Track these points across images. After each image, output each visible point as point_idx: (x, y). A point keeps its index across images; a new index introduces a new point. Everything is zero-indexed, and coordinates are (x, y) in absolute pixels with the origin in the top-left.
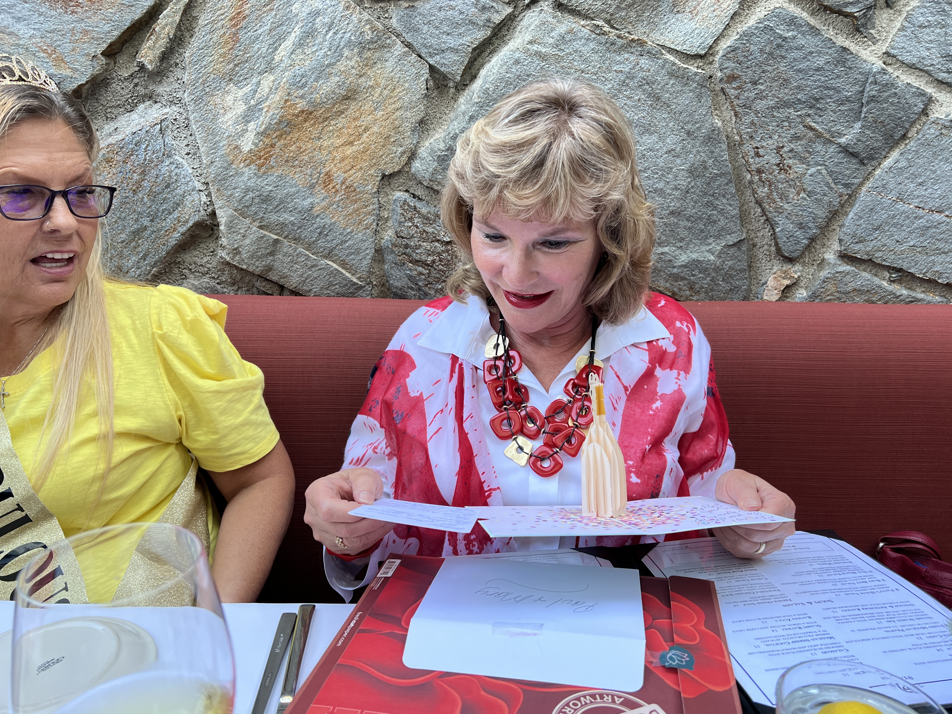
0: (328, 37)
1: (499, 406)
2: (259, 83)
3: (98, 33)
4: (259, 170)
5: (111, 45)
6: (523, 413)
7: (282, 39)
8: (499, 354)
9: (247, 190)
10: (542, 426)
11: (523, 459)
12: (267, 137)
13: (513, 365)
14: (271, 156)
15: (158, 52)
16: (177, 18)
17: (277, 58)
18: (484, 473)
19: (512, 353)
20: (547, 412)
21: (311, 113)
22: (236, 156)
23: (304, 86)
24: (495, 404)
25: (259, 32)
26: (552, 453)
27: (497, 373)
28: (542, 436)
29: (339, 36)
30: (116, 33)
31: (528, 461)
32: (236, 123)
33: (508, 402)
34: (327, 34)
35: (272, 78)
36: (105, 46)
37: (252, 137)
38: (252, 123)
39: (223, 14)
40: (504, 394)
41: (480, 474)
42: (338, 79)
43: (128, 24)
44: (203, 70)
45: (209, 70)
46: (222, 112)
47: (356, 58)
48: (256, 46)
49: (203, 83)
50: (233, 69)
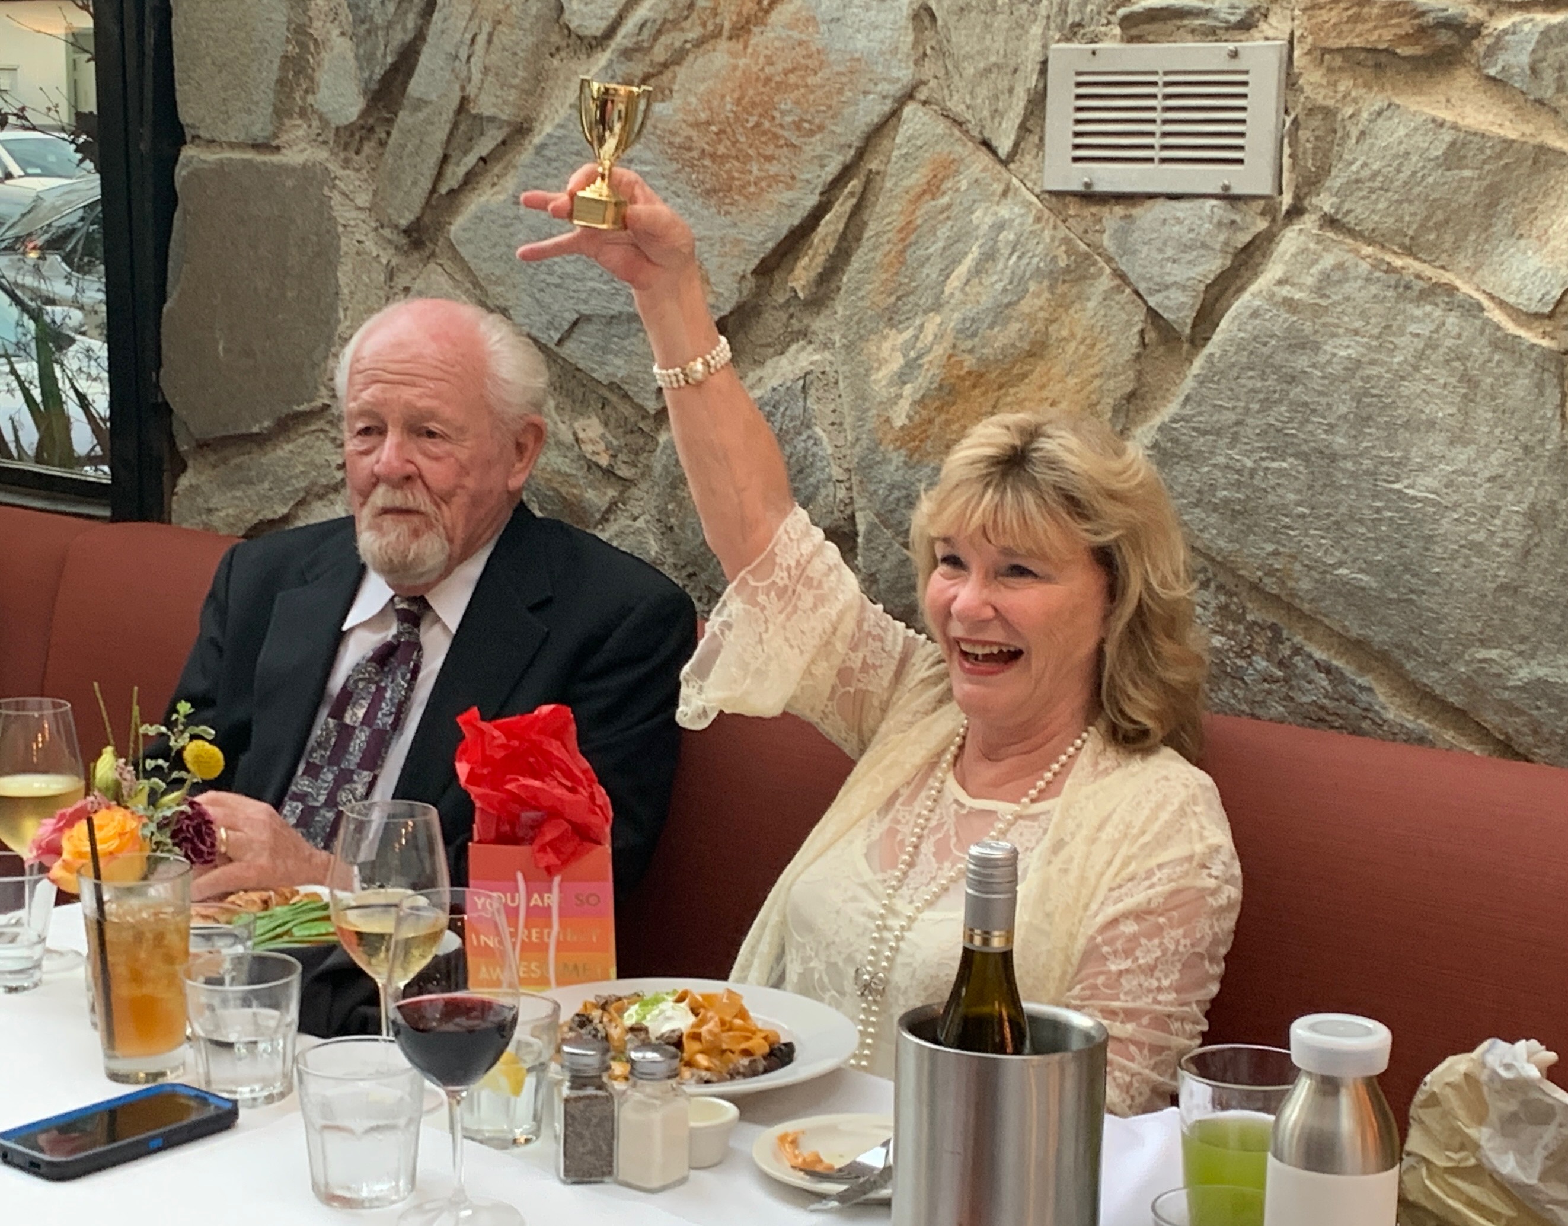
0: (1011, 262)
2: (922, 326)
3: (751, 244)
4: (911, 456)
5: (763, 261)
7: (956, 262)
9: (892, 487)
12: (924, 408)
14: (928, 437)
15: (813, 274)
16: (841, 227)
17: (947, 290)
21: (981, 376)
22: (885, 433)
23: (974, 335)
25: (931, 250)
29: (1025, 261)
30: (771, 245)
32: (891, 384)
34: (1009, 258)
35: (938, 319)
36: (757, 261)
37: (907, 407)
38: (909, 386)
39: (889, 224)
42: (1018, 325)
43: (784, 232)
44: (860, 304)
45: (867, 303)
46: (876, 365)
47: (1046, 295)
48: (925, 271)
49: (858, 323)
50: (895, 304)
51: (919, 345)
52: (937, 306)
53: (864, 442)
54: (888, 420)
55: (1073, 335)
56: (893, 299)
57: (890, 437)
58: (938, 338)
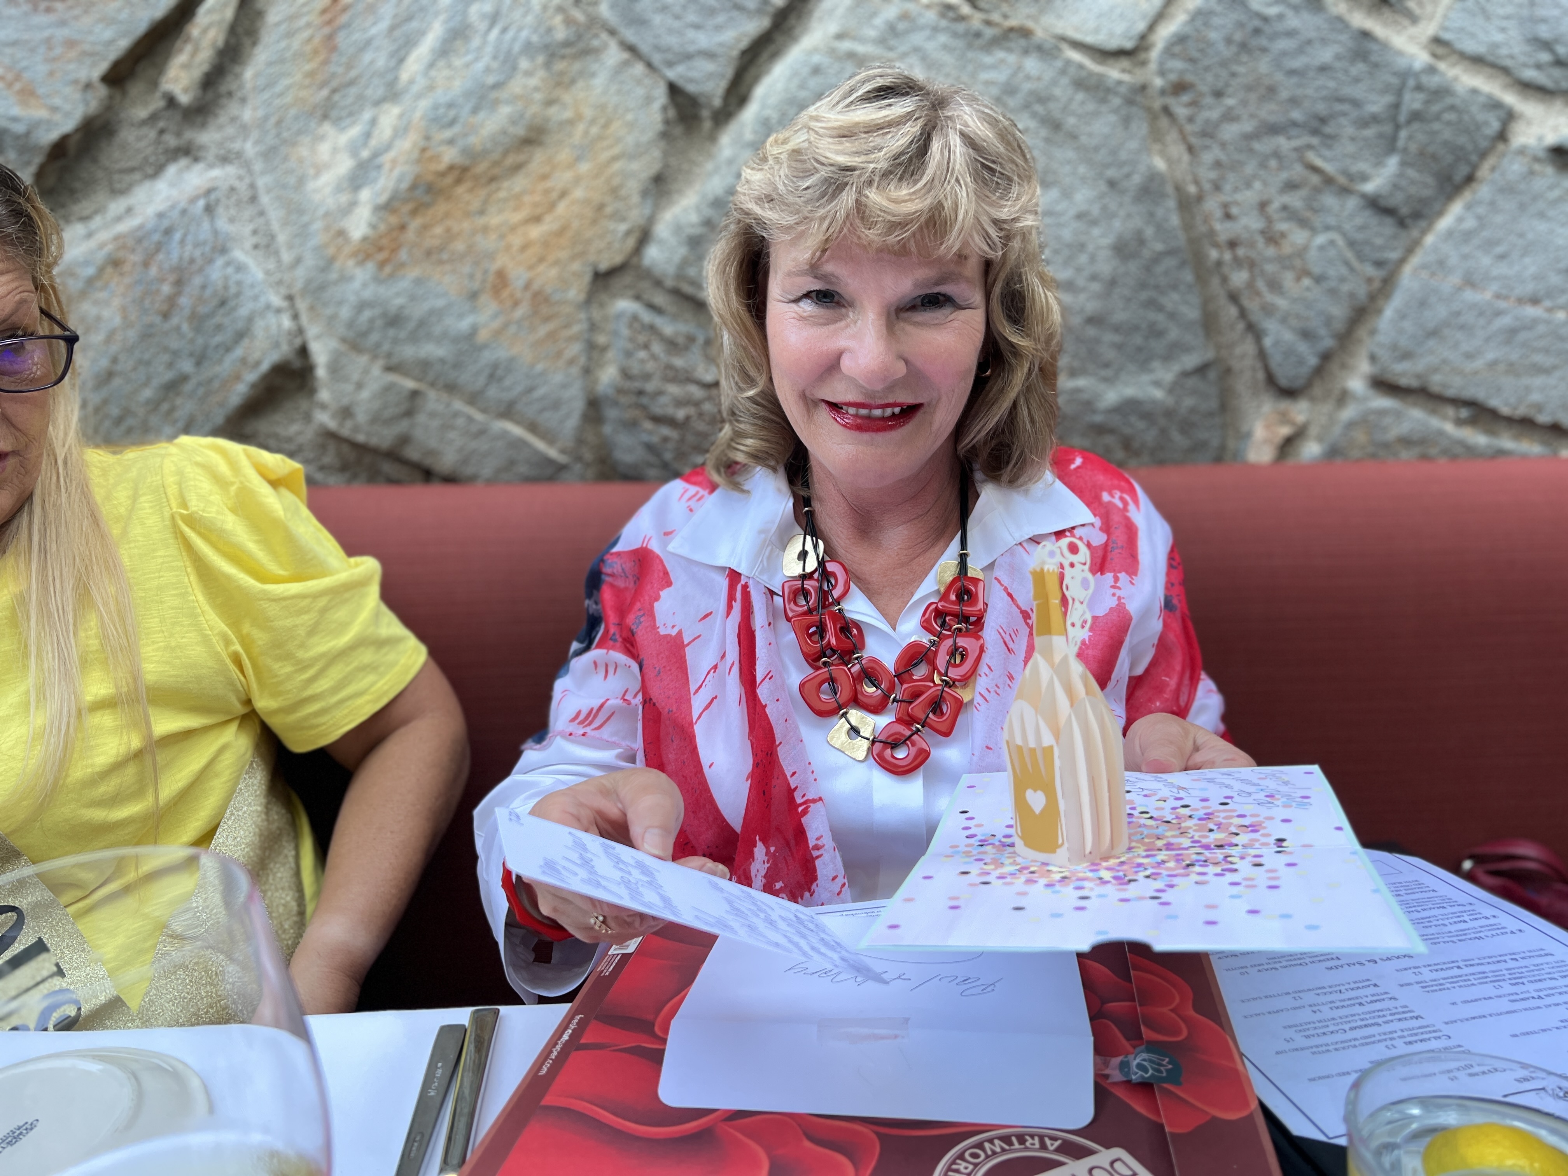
0: (491, 38)
1: (813, 659)
2: (373, 120)
3: (93, 43)
4: (380, 269)
5: (116, 64)
6: (856, 669)
7: (409, 43)
8: (809, 569)
9: (362, 306)
10: (891, 689)
11: (861, 748)
12: (392, 213)
13: (834, 587)
14: (401, 245)
15: (197, 73)
17: (404, 77)
18: (794, 773)
19: (831, 567)
20: (896, 663)
21: (466, 169)
22: (339, 248)
23: (452, 123)
24: (806, 656)
25: (372, 32)
26: (908, 733)
27: (808, 602)
28: (892, 707)
29: (510, 35)
30: (125, 43)
31: (870, 750)
32: (338, 189)
33: (828, 652)
34: (487, 33)
35: (396, 111)
36: (106, 65)
37: (367, 214)
38: (366, 190)
39: (307, 5)
40: (822, 638)
41: (788, 775)
42: (509, 109)
43: (145, 26)
44: (278, 102)
45: (288, 99)
46: (312, 172)
47: (541, 73)
48: (367, 57)
49: (279, 123)
50: (328, 98)
51: (373, 142)
52: (392, 94)
53: (310, 261)
54: (341, 233)
55: (579, 117)
56: (325, 92)
57: (347, 250)
58: (400, 132)
